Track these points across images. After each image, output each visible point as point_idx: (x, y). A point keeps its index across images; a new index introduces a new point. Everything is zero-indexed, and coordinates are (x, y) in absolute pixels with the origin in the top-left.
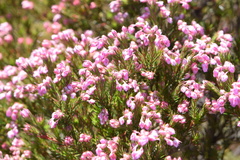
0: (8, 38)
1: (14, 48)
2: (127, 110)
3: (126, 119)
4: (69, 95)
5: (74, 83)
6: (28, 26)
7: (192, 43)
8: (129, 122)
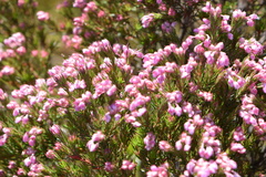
0: (21, 49)
1: (27, 60)
2: (184, 134)
3: (184, 144)
4: (112, 115)
5: (118, 102)
6: (42, 37)
7: (253, 62)
8: (187, 148)
